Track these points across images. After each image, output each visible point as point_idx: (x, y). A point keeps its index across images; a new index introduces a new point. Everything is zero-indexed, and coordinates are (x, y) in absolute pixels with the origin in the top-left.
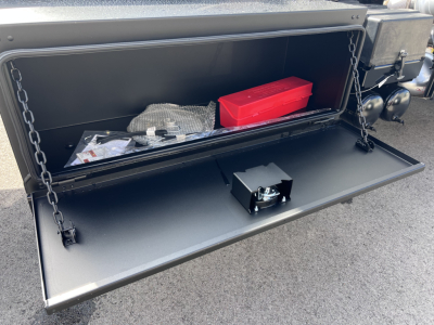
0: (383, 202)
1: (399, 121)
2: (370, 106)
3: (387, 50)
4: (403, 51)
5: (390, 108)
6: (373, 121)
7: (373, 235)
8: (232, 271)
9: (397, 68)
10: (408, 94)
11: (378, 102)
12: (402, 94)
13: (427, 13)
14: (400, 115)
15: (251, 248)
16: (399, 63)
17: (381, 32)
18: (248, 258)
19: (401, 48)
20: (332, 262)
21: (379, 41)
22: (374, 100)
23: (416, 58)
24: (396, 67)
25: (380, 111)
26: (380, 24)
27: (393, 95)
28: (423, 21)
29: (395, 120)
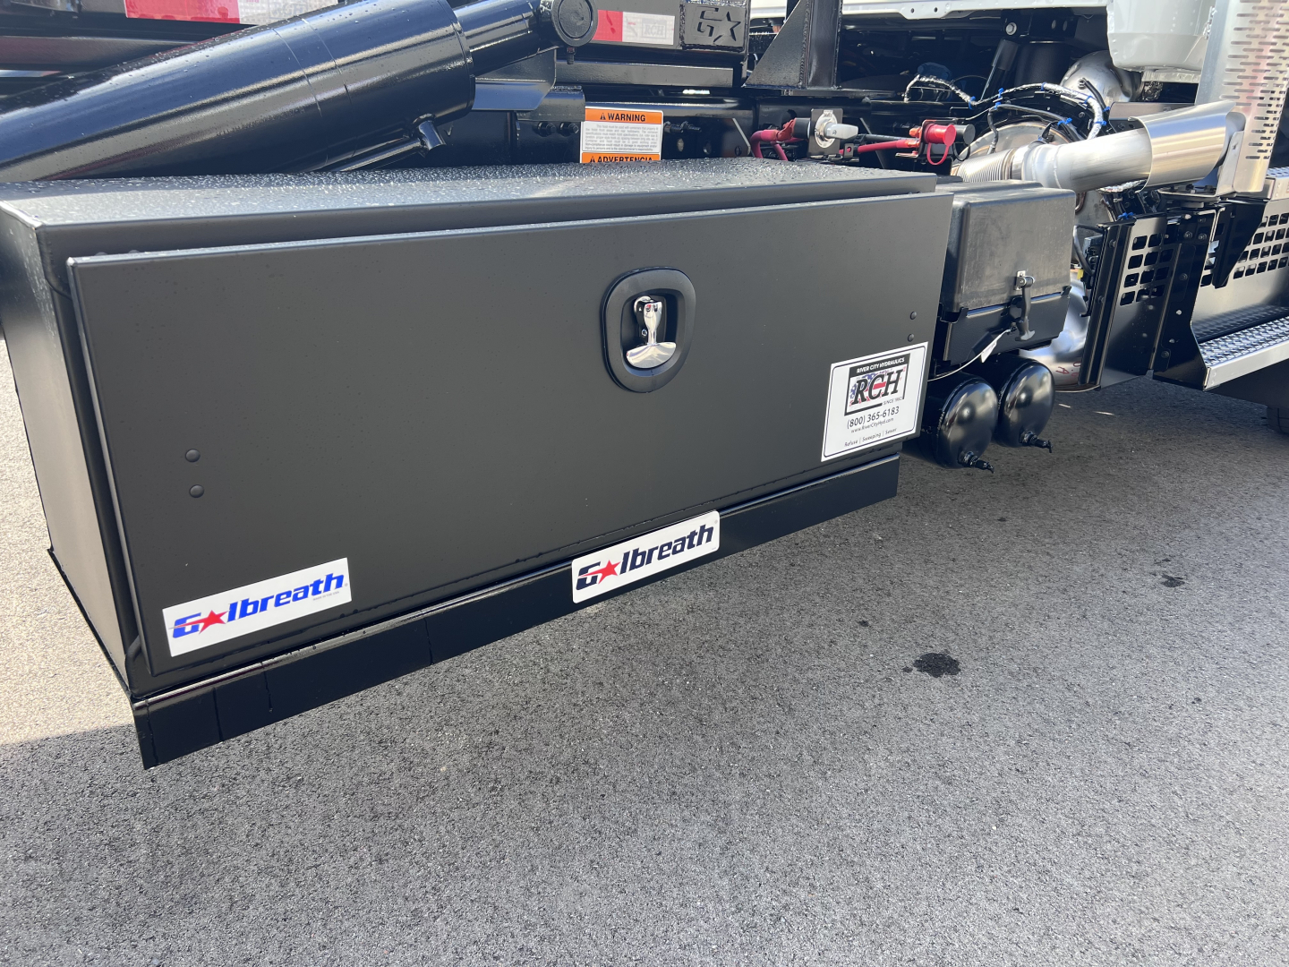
0: (1035, 660)
1: (1039, 444)
2: (966, 412)
3: (988, 272)
4: (1022, 273)
5: (1013, 415)
6: (980, 448)
7: (1034, 744)
8: (690, 891)
9: (1015, 313)
10: (1047, 379)
11: (985, 400)
12: (1035, 378)
13: (1053, 185)
14: (1038, 429)
15: (727, 821)
16: (1018, 301)
17: (971, 230)
18: (725, 849)
19: (1017, 267)
20: (948, 826)
21: (969, 251)
22: (976, 395)
23: (1051, 289)
24: (1012, 311)
25: (993, 422)
26: (964, 212)
27: (1015, 380)
28: (1055, 202)
29: (1029, 443)
